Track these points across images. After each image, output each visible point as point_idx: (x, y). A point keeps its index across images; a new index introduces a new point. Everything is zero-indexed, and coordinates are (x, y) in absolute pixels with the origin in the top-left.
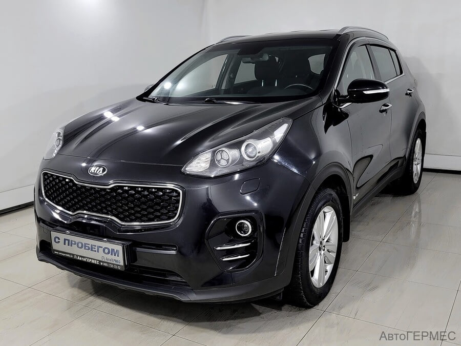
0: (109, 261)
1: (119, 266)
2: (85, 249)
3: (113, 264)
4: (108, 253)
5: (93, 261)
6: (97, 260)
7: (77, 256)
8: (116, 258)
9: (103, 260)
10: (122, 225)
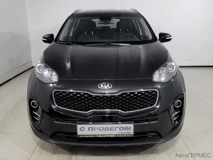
0: (123, 134)
1: (130, 135)
2: (105, 130)
3: (126, 135)
4: (123, 129)
5: (111, 136)
6: (114, 135)
7: (99, 135)
8: (129, 131)
9: (119, 134)
10: (124, 113)
